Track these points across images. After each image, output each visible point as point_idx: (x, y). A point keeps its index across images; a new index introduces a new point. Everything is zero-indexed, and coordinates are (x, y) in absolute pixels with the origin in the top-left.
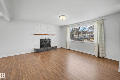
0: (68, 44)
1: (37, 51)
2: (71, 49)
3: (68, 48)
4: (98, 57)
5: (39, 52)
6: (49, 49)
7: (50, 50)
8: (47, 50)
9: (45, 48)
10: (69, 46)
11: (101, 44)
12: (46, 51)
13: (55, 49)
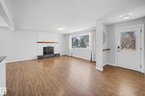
0: (70, 51)
1: (40, 58)
2: (73, 56)
3: (70, 55)
4: (91, 61)
5: (41, 58)
6: (51, 56)
7: (53, 57)
8: (50, 57)
9: (48, 55)
10: (71, 53)
11: (93, 50)
12: (48, 58)
13: (58, 56)
